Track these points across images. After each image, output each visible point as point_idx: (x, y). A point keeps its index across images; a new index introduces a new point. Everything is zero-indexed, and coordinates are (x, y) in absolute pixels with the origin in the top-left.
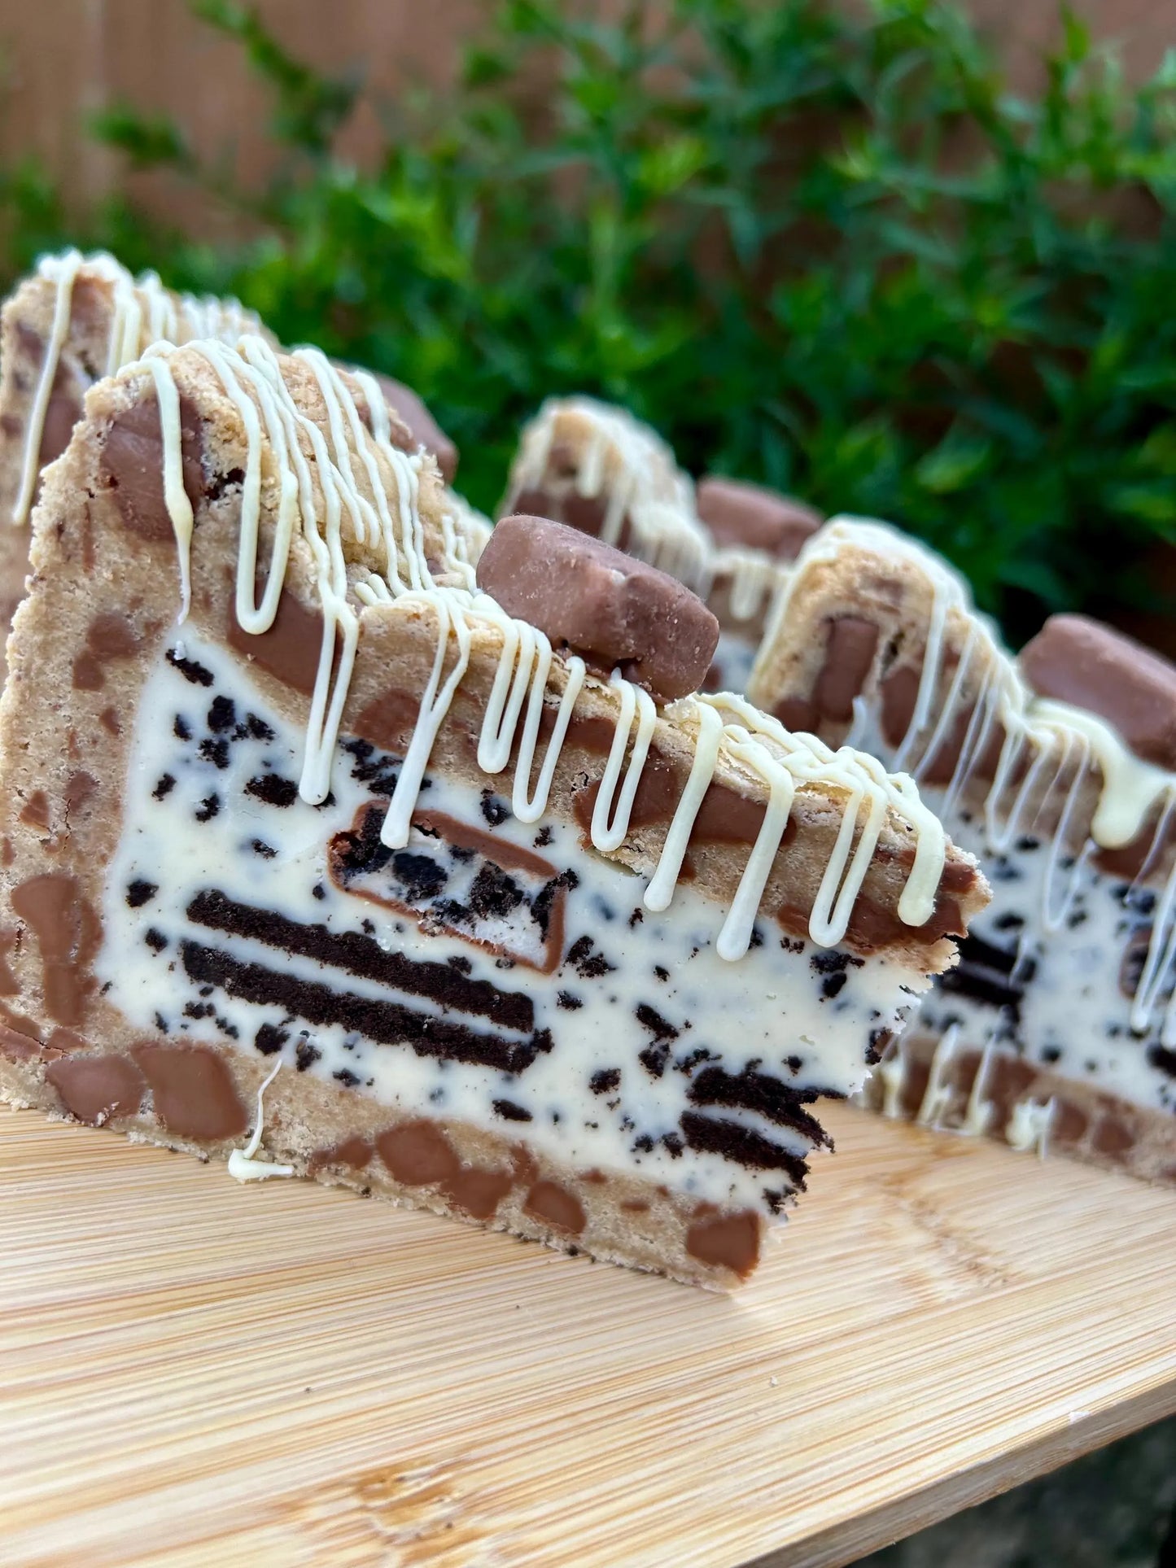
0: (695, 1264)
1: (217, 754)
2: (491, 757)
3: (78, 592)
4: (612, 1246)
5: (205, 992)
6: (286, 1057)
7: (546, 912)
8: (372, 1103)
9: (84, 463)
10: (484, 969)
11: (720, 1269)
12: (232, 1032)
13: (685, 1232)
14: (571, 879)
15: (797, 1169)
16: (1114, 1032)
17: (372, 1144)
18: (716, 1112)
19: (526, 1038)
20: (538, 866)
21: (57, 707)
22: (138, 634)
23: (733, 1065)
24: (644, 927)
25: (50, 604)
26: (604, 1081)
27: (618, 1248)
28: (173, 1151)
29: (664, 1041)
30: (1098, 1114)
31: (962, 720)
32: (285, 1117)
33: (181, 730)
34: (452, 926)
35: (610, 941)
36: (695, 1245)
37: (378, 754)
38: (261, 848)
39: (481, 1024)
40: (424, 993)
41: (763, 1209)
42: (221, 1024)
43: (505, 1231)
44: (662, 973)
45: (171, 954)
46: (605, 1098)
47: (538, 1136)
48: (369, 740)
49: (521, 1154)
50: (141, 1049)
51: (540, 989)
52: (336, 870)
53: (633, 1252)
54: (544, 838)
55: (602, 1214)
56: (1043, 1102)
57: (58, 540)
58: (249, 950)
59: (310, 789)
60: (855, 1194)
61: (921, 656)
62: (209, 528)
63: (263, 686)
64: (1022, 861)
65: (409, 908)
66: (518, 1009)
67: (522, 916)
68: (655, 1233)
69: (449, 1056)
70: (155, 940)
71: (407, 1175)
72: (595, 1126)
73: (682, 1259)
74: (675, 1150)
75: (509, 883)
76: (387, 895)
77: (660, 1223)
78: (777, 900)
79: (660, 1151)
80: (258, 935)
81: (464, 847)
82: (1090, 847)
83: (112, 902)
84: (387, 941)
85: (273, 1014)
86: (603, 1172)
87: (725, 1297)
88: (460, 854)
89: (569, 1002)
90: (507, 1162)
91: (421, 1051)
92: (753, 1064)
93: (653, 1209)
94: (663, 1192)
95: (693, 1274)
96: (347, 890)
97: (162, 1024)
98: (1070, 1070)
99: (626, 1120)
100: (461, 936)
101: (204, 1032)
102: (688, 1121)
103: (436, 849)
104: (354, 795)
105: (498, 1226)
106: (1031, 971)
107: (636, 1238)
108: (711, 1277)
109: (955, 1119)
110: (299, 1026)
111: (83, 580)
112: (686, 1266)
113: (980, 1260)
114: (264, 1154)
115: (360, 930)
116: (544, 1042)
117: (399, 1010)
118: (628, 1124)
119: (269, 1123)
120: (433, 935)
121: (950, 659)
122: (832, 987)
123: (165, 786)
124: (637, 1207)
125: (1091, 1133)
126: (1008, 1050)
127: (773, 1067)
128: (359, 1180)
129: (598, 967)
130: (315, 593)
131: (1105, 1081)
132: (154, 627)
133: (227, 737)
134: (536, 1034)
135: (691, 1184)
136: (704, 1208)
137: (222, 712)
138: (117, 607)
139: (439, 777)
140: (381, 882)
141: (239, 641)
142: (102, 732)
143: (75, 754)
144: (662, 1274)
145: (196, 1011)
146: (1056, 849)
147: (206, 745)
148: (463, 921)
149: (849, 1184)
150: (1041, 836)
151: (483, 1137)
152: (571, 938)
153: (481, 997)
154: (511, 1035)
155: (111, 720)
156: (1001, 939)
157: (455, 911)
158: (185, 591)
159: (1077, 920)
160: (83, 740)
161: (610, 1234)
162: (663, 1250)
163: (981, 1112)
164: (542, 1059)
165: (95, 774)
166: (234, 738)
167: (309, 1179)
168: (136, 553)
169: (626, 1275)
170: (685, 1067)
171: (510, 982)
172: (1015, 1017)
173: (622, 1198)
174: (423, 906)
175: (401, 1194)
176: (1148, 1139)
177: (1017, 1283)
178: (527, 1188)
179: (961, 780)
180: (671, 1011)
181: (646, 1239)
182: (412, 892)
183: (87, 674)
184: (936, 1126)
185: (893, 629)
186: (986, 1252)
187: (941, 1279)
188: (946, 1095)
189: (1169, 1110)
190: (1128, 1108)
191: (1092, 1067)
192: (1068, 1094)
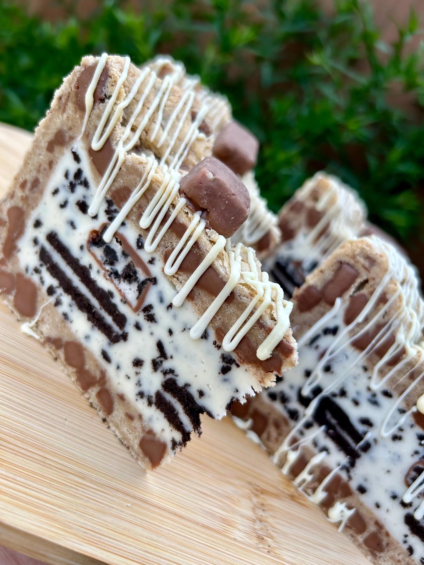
0: (140, 451)
1: (72, 187)
2: (144, 222)
3: (58, 120)
4: (117, 427)
5: (41, 265)
6: (52, 300)
7: (142, 289)
8: (69, 329)
9: (73, 79)
10: (117, 300)
11: (147, 459)
12: (42, 282)
13: (141, 437)
14: (154, 281)
15: (186, 437)
16: (394, 497)
17: (64, 343)
18: (168, 397)
19: (120, 332)
20: (146, 271)
21: (40, 155)
22: (67, 139)
23: (181, 382)
24: (172, 311)
25: (50, 121)
26: (138, 363)
27: (119, 429)
28: (12, 312)
29: (162, 359)
30: (372, 528)
31: (379, 327)
32: (45, 319)
33: (66, 175)
34: (113, 279)
35: (159, 311)
36: (143, 444)
37: (114, 207)
38: (72, 225)
39: (109, 319)
40: (97, 299)
41: (170, 445)
42: (41, 279)
43: (88, 399)
44: (171, 332)
45: (37, 249)
46: (135, 369)
47: (110, 370)
48: (114, 201)
49: (103, 373)
50: (20, 275)
51: (132, 317)
52: (89, 242)
53: (122, 433)
54: (152, 262)
55: (118, 413)
56: (349, 508)
57: (59, 102)
58: (57, 258)
59: (91, 211)
60: (237, 482)
61: (371, 293)
62: (96, 111)
63: (92, 170)
64: (381, 399)
65: (104, 266)
66: (121, 320)
67: (134, 286)
68: (132, 431)
69: (96, 325)
70: (36, 241)
71: (69, 361)
72: (129, 378)
73: (136, 446)
74: (150, 403)
75: (135, 273)
76: (99, 258)
77: (135, 428)
78: (218, 324)
79: (145, 401)
80: (61, 254)
81: (127, 252)
82: (414, 409)
83: (30, 223)
84: (93, 275)
85: (55, 282)
86: (125, 397)
87: (144, 472)
88: (125, 254)
89: (138, 327)
90: (98, 375)
91: (89, 319)
92: (187, 385)
93: (135, 421)
94: (140, 417)
95: (138, 455)
96: (89, 251)
97: (27, 270)
98: (367, 500)
99: (139, 381)
100: (115, 284)
101: (35, 278)
102: (158, 395)
103: (118, 248)
104: (103, 218)
105: (87, 396)
106: (367, 448)
107: (126, 428)
108: (143, 460)
109: (310, 491)
110: (60, 291)
111: (60, 117)
112: (136, 450)
113: (265, 538)
114: (35, 329)
115: (88, 266)
116: (124, 337)
117: (88, 300)
118: (139, 384)
119: (40, 319)
120: (107, 279)
121: (383, 299)
122: (225, 370)
123: (56, 192)
124: (130, 417)
125: (366, 534)
126: (344, 475)
127: (193, 391)
128: (55, 353)
129: (151, 318)
130: (117, 144)
131: (381, 515)
132: (72, 138)
133: (77, 183)
134: (124, 333)
135: (150, 419)
136: (150, 432)
137: (79, 173)
138: (65, 128)
139: (129, 223)
140: (99, 252)
141: (91, 152)
142: (47, 167)
143: (39, 171)
144: (128, 448)
145: (37, 271)
146: (398, 402)
147: (71, 183)
148: (117, 279)
149: (239, 478)
150: (395, 393)
151: (95, 361)
152: (146, 303)
153: (112, 309)
154: (116, 328)
155: (51, 164)
156: (360, 428)
157: (116, 274)
158: (83, 129)
159: (396, 438)
160: (42, 168)
161: (118, 422)
162: (132, 439)
163: (320, 495)
164: (122, 343)
165: (41, 180)
166: (79, 184)
167: (43, 344)
168: (76, 112)
169: (116, 440)
170: (165, 373)
171: (123, 309)
172: (352, 464)
173: (127, 411)
174: (108, 267)
175: (65, 366)
176: (391, 553)
177: (273, 556)
178: (100, 388)
179: (368, 353)
180: (169, 349)
181: (128, 431)
182: (106, 261)
183: (51, 147)
184: (300, 489)
185: (365, 277)
186: (271, 537)
187: (240, 530)
188: (309, 478)
189: (405, 547)
190: (387, 534)
191: (378, 506)
192: (363, 512)
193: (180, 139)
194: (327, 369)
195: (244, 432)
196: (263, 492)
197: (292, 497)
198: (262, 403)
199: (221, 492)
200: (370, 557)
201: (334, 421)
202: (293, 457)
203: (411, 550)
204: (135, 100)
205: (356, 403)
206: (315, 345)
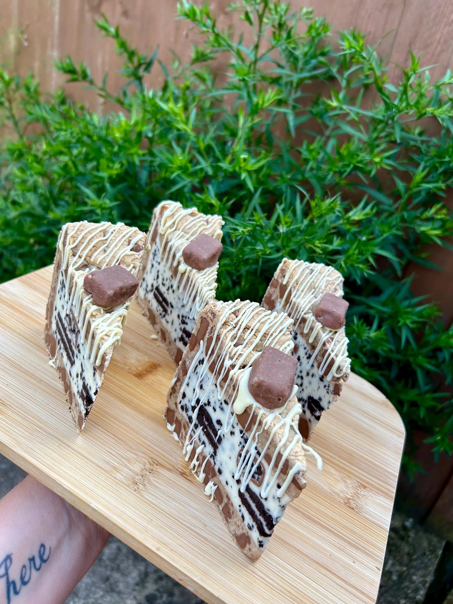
1: (62, 289)
6: (59, 347)
8: (63, 361)
10: (72, 343)
11: (79, 428)
12: (57, 338)
13: (78, 415)
14: (79, 331)
16: (233, 476)
17: (61, 369)
19: (73, 360)
20: (77, 327)
21: (55, 275)
23: (86, 383)
25: (56, 258)
26: (77, 376)
27: (73, 412)
28: (49, 355)
29: (82, 372)
30: (225, 500)
31: (217, 357)
32: (57, 357)
35: (81, 347)
38: (63, 307)
39: (71, 354)
41: (84, 418)
44: (84, 358)
45: (56, 321)
46: (77, 379)
47: (71, 380)
49: (70, 383)
50: (52, 335)
51: (75, 351)
53: (74, 414)
55: (73, 404)
56: (215, 484)
58: (60, 325)
61: (214, 336)
65: (69, 327)
67: (75, 336)
69: (68, 358)
70: (55, 318)
71: (62, 378)
73: (77, 421)
74: (80, 397)
77: (77, 411)
80: (61, 323)
81: (73, 317)
83: (54, 308)
84: (67, 331)
85: (60, 338)
86: (75, 394)
88: (73, 319)
89: (77, 356)
91: (67, 355)
93: (77, 407)
95: (77, 426)
96: (66, 320)
98: (222, 479)
99: (78, 385)
101: (55, 336)
102: (82, 391)
105: (66, 396)
106: (220, 440)
109: (199, 474)
110: (61, 342)
112: (77, 423)
113: (138, 484)
114: (55, 363)
115: (66, 328)
117: (67, 345)
120: (70, 333)
121: (218, 338)
123: (59, 292)
125: (223, 504)
126: (212, 460)
127: (88, 387)
128: (59, 375)
129: (79, 351)
130: (70, 266)
131: (228, 488)
132: (61, 265)
133: (63, 286)
135: (80, 405)
136: (80, 412)
137: (63, 282)
141: (64, 270)
143: (55, 282)
145: (56, 332)
146: (230, 407)
150: (228, 401)
151: (68, 377)
152: (78, 343)
153: (71, 349)
155: (58, 278)
156: (217, 426)
157: (71, 330)
159: (232, 433)
160: (56, 280)
161: (73, 408)
162: (76, 417)
163: (202, 476)
164: (74, 365)
165: (56, 287)
167: (57, 371)
169: (72, 418)
170: (83, 379)
172: (215, 453)
173: (75, 402)
176: (235, 520)
177: (137, 493)
178: (69, 391)
179: (215, 374)
180: (83, 367)
182: (70, 324)
183: (57, 270)
184: (193, 472)
185: (212, 326)
186: (144, 485)
187: (122, 475)
188: (197, 464)
189: (241, 515)
190: (232, 505)
191: (227, 483)
192: (221, 488)
193: (113, 257)
194: (201, 387)
195: (171, 432)
196: (159, 464)
197: (183, 474)
198: (179, 413)
199: (125, 456)
200: (225, 522)
201: (206, 423)
202: (190, 448)
203: (243, 517)
204: (81, 242)
205: (215, 410)
206: (196, 372)
